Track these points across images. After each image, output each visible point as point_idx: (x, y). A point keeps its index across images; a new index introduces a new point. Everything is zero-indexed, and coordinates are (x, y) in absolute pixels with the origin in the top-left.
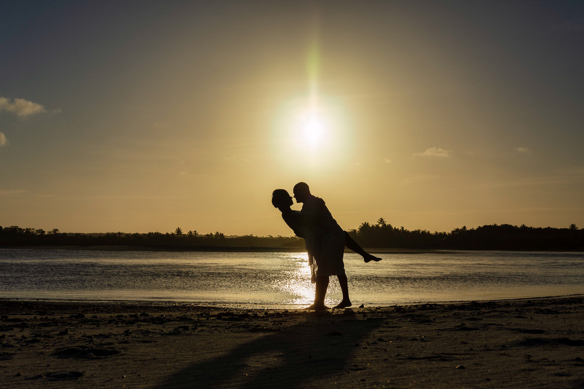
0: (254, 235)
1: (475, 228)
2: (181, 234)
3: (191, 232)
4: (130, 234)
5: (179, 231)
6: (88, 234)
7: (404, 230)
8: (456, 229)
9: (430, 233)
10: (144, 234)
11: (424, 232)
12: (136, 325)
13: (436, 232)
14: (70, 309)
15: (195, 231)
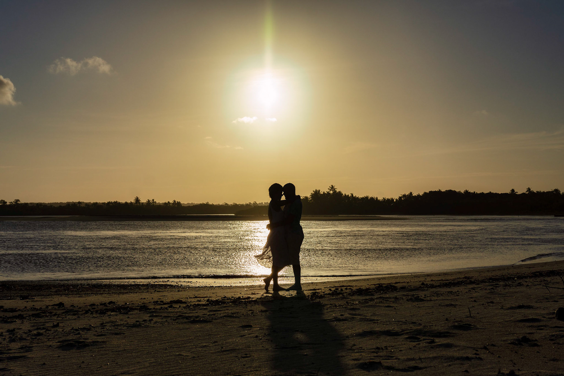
0: (210, 203)
1: (421, 194)
2: (139, 203)
3: (149, 201)
4: (90, 203)
5: (137, 200)
6: (48, 203)
7: (354, 196)
8: (403, 195)
9: (379, 199)
10: (104, 203)
11: (372, 199)
12: (107, 315)
13: (384, 198)
14: (44, 290)
15: (153, 200)
